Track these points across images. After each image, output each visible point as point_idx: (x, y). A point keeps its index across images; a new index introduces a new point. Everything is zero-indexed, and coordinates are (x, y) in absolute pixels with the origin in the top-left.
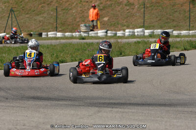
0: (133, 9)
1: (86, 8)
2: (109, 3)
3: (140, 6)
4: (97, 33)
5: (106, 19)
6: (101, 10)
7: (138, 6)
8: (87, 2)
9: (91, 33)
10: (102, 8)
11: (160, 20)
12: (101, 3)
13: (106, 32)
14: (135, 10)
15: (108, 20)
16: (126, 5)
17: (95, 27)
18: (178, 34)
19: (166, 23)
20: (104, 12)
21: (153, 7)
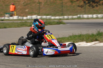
0: (41, 5)
1: (17, 5)
2: (29, 2)
3: (45, 3)
4: (13, 18)
5: (27, 10)
6: (25, 6)
7: (44, 3)
8: (18, 1)
9: (10, 17)
10: (25, 5)
11: (54, 11)
12: (25, 2)
13: (18, 17)
14: (42, 6)
15: (28, 11)
16: (38, 3)
17: (13, 15)
18: (54, 18)
19: (57, 12)
20: (26, 7)
21: (51, 4)
